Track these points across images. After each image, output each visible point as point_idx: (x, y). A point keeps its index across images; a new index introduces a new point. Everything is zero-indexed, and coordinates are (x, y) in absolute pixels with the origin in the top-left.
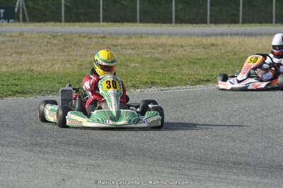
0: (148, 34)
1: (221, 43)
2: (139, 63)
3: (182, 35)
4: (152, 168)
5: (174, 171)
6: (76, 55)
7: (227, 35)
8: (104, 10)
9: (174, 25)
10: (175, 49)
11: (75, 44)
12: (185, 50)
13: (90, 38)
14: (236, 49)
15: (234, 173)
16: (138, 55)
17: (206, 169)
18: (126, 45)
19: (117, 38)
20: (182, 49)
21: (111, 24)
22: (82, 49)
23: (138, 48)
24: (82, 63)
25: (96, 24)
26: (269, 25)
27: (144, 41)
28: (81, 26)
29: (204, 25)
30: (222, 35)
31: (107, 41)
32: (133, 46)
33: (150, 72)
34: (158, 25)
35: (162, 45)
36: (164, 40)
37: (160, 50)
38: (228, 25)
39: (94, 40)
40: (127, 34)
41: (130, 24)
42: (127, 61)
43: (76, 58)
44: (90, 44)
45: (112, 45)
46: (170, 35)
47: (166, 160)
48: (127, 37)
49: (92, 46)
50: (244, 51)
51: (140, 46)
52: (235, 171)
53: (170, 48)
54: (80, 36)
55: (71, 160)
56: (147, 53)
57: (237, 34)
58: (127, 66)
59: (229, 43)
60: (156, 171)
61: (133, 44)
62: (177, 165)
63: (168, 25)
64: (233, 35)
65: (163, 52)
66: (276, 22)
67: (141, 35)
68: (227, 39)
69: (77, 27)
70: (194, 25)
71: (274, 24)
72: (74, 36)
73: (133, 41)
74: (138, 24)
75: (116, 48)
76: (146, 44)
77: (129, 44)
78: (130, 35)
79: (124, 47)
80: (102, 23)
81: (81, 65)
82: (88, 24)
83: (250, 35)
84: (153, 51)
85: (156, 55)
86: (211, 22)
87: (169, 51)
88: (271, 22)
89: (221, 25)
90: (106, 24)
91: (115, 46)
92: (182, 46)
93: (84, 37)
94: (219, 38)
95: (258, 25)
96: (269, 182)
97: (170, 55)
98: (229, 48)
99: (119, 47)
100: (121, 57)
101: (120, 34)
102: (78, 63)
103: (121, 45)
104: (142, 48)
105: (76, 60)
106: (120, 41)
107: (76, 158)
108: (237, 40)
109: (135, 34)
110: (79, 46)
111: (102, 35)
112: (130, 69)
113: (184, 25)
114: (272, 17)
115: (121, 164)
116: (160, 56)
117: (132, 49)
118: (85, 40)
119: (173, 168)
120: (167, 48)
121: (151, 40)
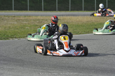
0: (32, 15)
1: (62, 19)
2: (29, 27)
3: (46, 15)
4: (35, 70)
5: (44, 71)
6: (3, 24)
7: (65, 15)
8: (14, 5)
9: (43, 11)
10: (44, 21)
11: (2, 19)
12: (48, 22)
13: (9, 17)
14: (68, 21)
15: (68, 71)
16: (29, 24)
17: (57, 70)
18: (24, 20)
19: (20, 17)
20: (47, 21)
21: (17, 11)
22: (6, 21)
23: (29, 21)
24: (6, 27)
25: (11, 11)
26: (81, 11)
27: (31, 18)
28: (5, 12)
29: (55, 11)
30: (63, 15)
31: (16, 18)
32: (27, 20)
33: (34, 31)
34: (37, 11)
35: (39, 20)
36: (39, 17)
37: (38, 21)
38: (65, 11)
39: (10, 18)
40: (24, 15)
41: (25, 11)
42: (24, 26)
43: (3, 25)
44: (9, 19)
45: (18, 20)
46: (41, 15)
47: (41, 66)
48: (24, 16)
49: (9, 20)
50: (71, 22)
51: (29, 20)
52: (69, 70)
53: (41, 21)
54: (4, 16)
55: (2, 67)
56: (32, 23)
57: (69, 15)
58: (24, 28)
59: (66, 19)
60: (37, 71)
61: (27, 19)
62: (45, 68)
63: (41, 11)
64: (67, 15)
65: (39, 23)
66: (84, 10)
67: (30, 16)
68: (65, 17)
69: (3, 12)
70: (51, 11)
71: (83, 11)
72: (2, 16)
73: (26, 18)
74: (28, 11)
75: (19, 21)
76: (32, 19)
77: (25, 19)
78: (25, 16)
79: (23, 20)
80: (13, 11)
81: (5, 28)
82: (8, 11)
83: (74, 15)
84: (35, 22)
85: (36, 24)
86: (58, 10)
87: (41, 22)
88: (82, 10)
89: (62, 11)
90: (15, 11)
91: (19, 20)
92: (47, 20)
93: (6, 16)
94: (61, 17)
95: (77, 11)
96: (82, 74)
97: (42, 24)
98: (65, 21)
99: (21, 21)
100: (22, 25)
101: (21, 15)
102: (4, 27)
103: (21, 20)
104: (30, 21)
105: (3, 26)
106: (21, 18)
107: (4, 66)
108: (68, 17)
109: (27, 15)
110: (4, 20)
111: (14, 16)
112: (25, 29)
113: (47, 11)
114: (82, 8)
115: (22, 68)
116: (38, 24)
117: (26, 21)
118: (7, 18)
119: (44, 69)
120: (40, 21)
121: (34, 18)
